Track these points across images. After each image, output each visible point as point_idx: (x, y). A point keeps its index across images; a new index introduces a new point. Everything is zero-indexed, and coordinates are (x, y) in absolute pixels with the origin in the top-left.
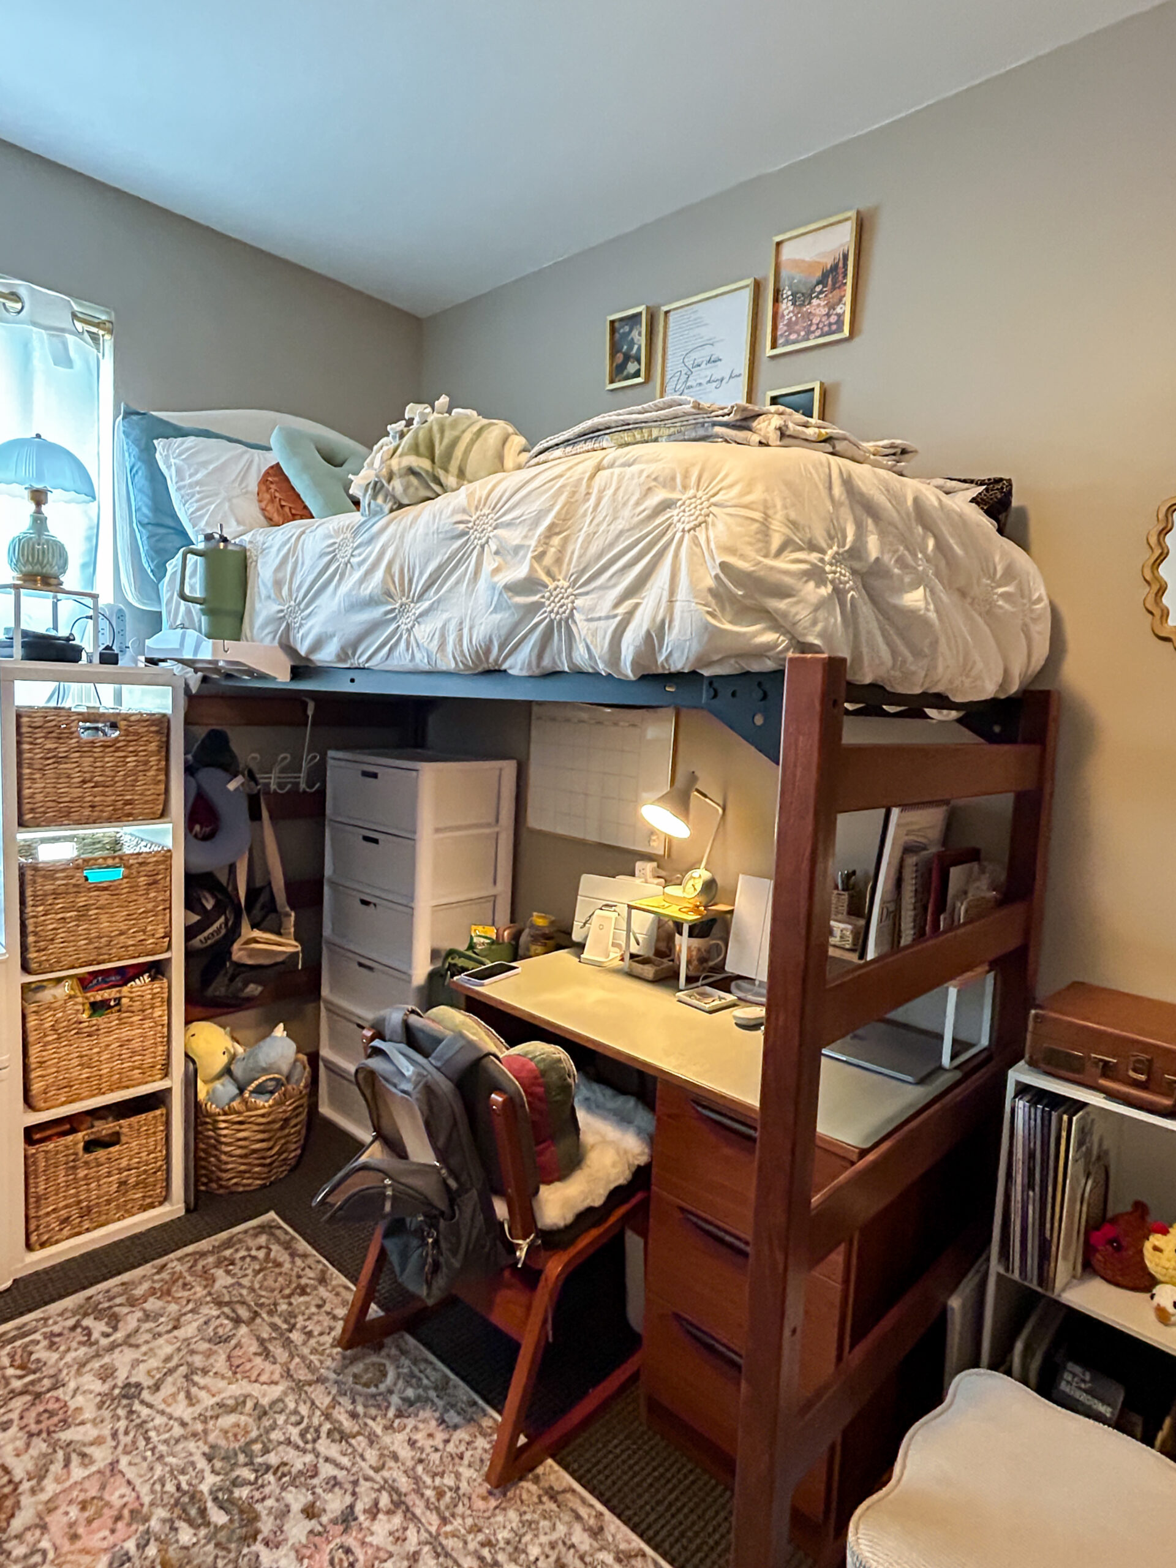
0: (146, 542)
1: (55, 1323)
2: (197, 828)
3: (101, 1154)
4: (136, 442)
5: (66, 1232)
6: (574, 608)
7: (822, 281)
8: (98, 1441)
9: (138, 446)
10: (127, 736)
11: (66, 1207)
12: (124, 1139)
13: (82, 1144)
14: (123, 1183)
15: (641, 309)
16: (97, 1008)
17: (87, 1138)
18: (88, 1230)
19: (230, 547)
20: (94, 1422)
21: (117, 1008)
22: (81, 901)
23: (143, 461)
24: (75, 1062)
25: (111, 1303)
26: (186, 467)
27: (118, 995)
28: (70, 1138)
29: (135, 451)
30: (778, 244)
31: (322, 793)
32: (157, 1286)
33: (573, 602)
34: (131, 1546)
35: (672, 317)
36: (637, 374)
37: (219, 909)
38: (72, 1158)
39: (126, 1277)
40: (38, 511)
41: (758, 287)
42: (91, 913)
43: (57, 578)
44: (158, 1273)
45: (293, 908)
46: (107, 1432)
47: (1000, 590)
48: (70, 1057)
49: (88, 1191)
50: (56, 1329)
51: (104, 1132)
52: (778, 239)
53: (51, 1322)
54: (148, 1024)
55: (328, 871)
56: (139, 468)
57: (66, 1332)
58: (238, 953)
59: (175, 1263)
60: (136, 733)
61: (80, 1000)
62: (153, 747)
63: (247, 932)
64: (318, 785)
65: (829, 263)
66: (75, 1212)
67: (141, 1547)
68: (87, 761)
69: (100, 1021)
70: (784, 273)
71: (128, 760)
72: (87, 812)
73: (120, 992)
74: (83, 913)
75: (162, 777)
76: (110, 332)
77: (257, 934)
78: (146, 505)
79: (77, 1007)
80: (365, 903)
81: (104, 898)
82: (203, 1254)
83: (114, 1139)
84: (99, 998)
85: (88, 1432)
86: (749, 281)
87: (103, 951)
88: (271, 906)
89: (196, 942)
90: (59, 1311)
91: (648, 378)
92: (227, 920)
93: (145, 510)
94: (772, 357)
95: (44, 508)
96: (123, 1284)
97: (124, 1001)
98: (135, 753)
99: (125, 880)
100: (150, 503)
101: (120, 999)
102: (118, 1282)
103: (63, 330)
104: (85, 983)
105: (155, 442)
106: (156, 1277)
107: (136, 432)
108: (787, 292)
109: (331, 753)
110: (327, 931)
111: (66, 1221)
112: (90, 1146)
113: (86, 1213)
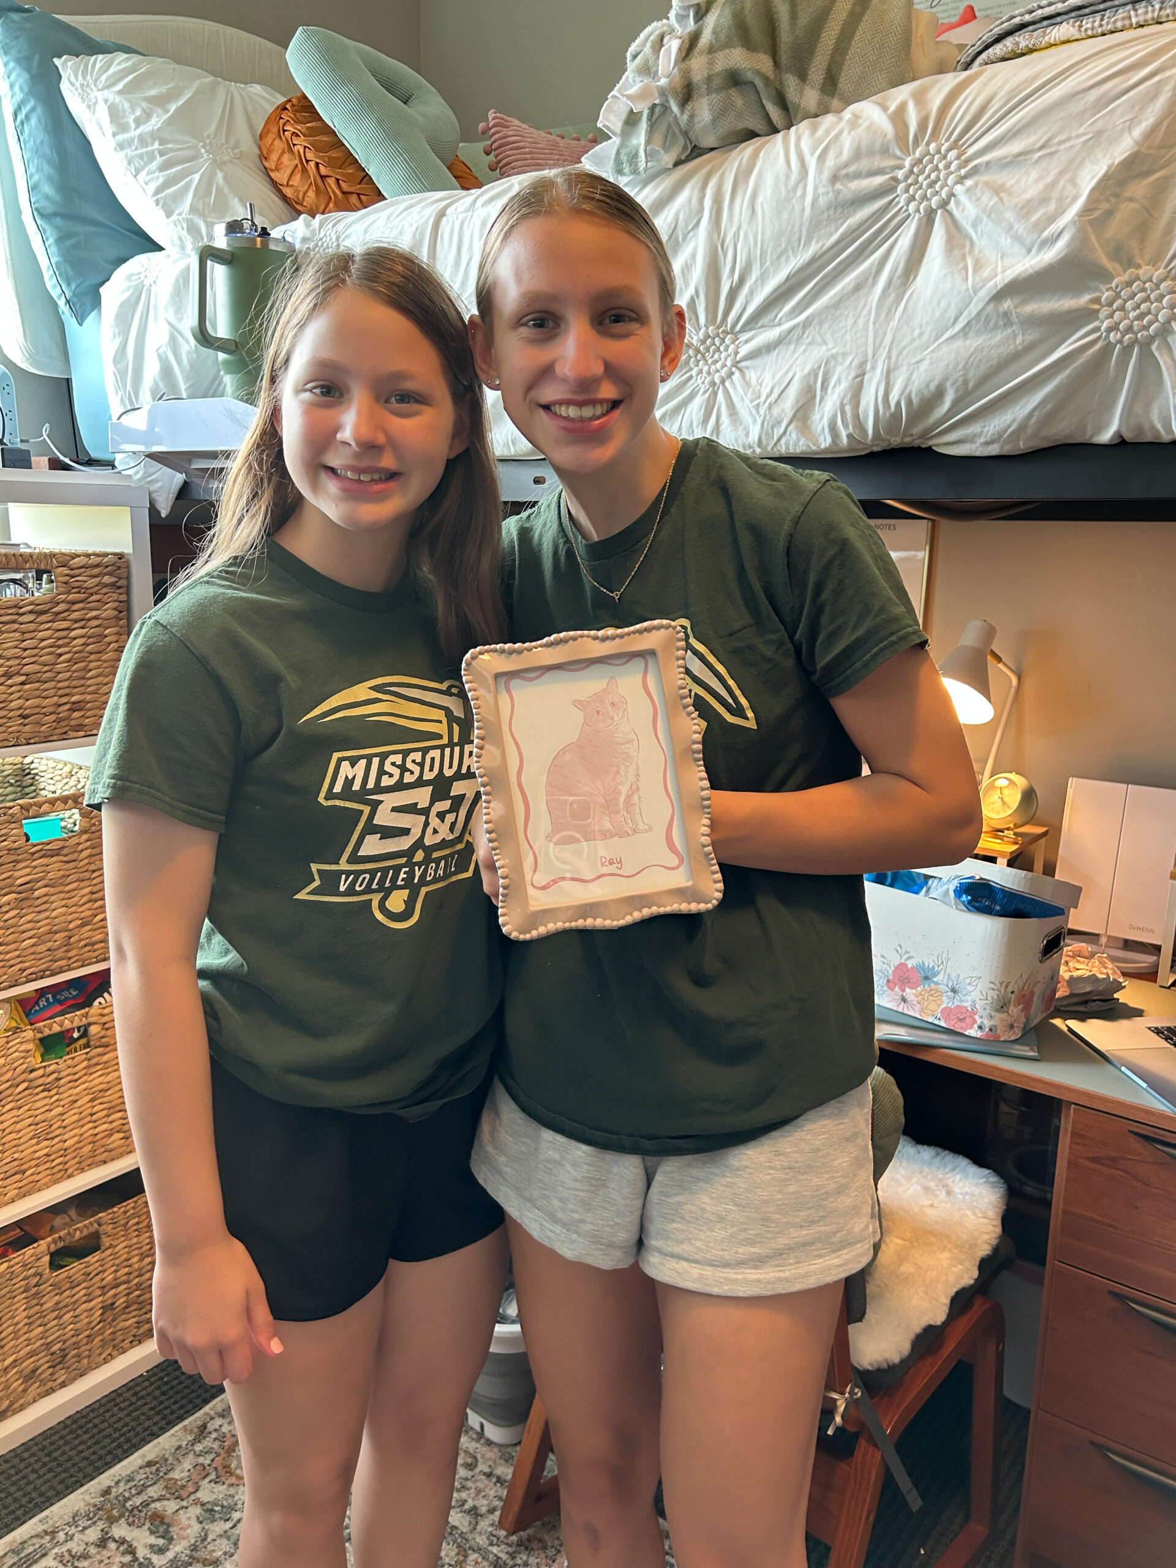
0: (53, 250)
1: (70, 1538)
3: (76, 1268)
4: (24, 62)
5: (33, 1391)
10: (69, 593)
11: (31, 1355)
12: (106, 1241)
13: (47, 1258)
14: (107, 1308)
16: (51, 1045)
17: (53, 1248)
18: (63, 1385)
21: (83, 1041)
22: (22, 875)
24: (28, 1133)
25: (144, 1497)
26: (127, 105)
27: (84, 1021)
28: (29, 1251)
32: (206, 1460)
38: (35, 1280)
39: (150, 1451)
42: (37, 894)
44: (198, 1439)
48: (19, 1126)
49: (62, 1327)
50: (75, 1547)
51: (78, 1234)
53: (61, 1536)
57: (93, 1550)
59: (218, 1421)
60: (82, 589)
61: (29, 1034)
62: (112, 605)
66: (44, 1360)
69: (61, 1064)
71: (73, 634)
72: (14, 726)
73: (86, 1015)
74: (24, 896)
78: (50, 179)
79: (24, 1047)
81: (55, 867)
83: (90, 1245)
84: (56, 1028)
87: (59, 954)
90: (66, 1519)
93: (47, 189)
96: (149, 1464)
97: (93, 1030)
98: (84, 622)
99: (85, 837)
100: (56, 177)
101: (86, 1027)
102: (140, 1462)
104: (32, 1004)
105: (59, 62)
106: (199, 1447)
107: (21, 44)
111: (30, 1376)
112: (58, 1259)
113: (59, 1360)
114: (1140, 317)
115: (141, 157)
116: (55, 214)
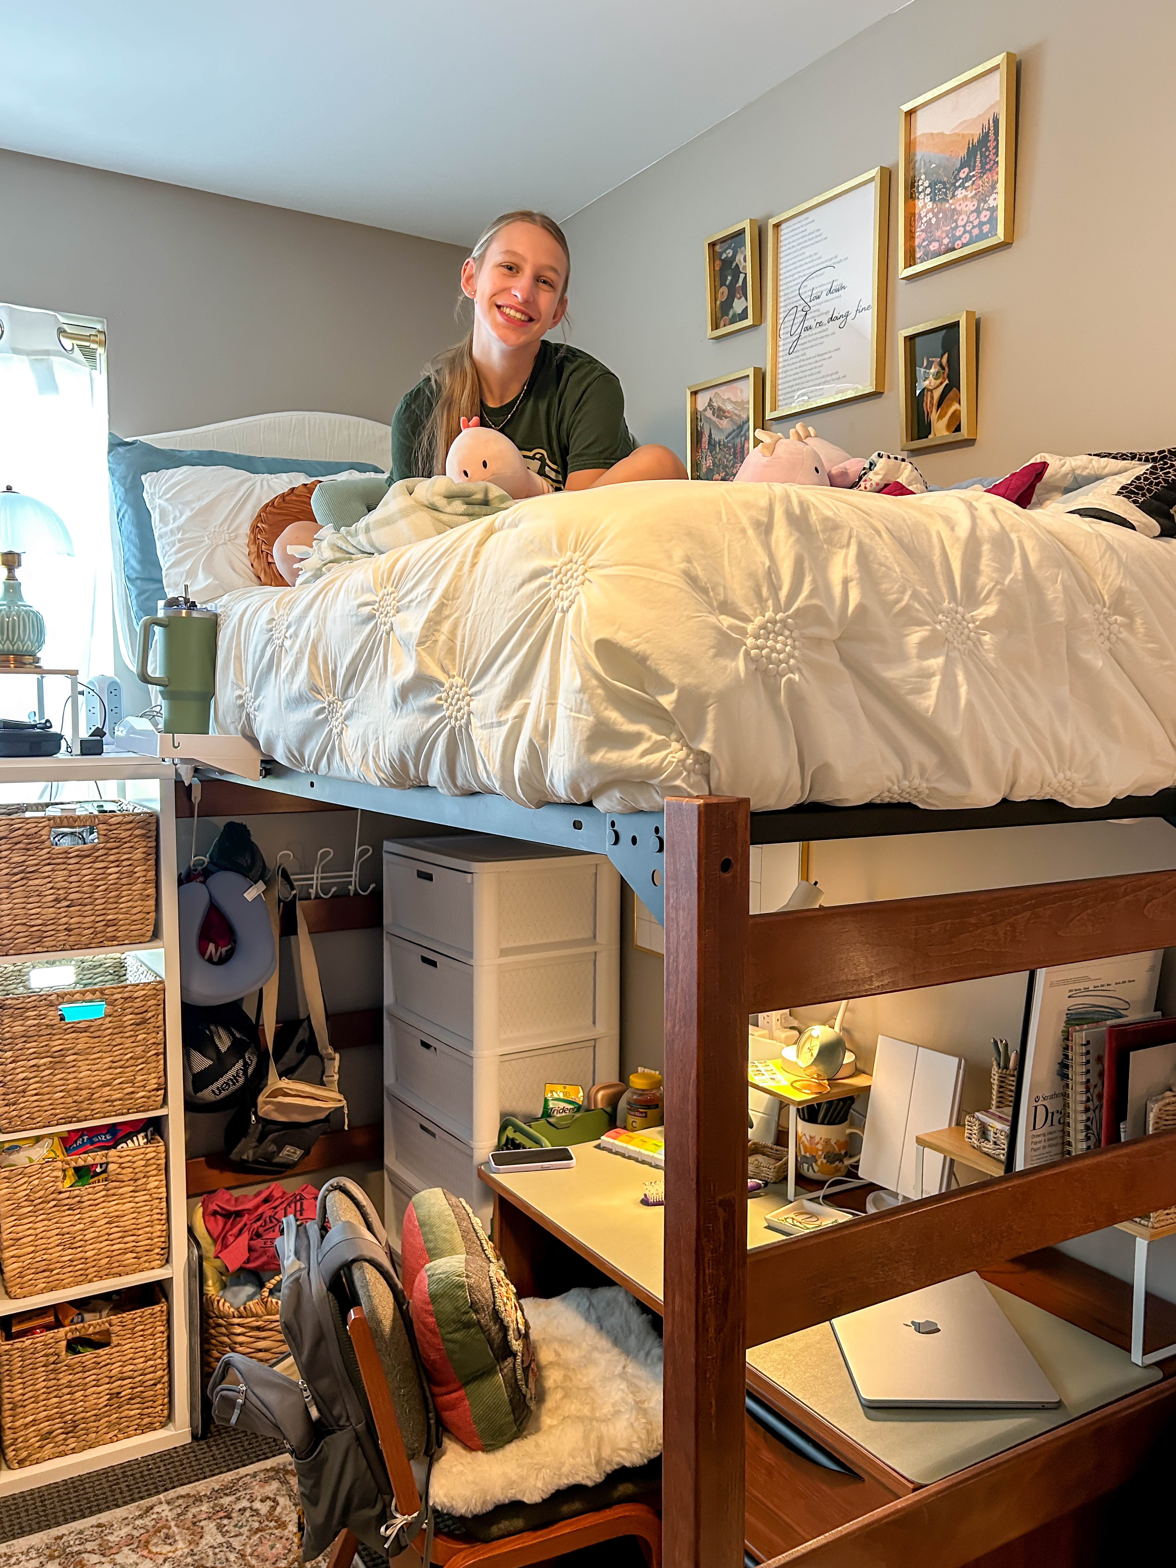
0: (134, 602)
2: (211, 947)
3: (88, 1356)
4: (122, 481)
5: (48, 1450)
6: (470, 713)
7: (967, 162)
9: (124, 485)
10: (107, 842)
11: (48, 1418)
12: (115, 1340)
13: (64, 1343)
14: (114, 1396)
15: (746, 224)
16: (83, 1173)
17: (70, 1336)
18: (74, 1451)
19: (195, 614)
21: (104, 1176)
22: (56, 1045)
23: (129, 504)
24: (56, 1240)
25: (81, 1548)
26: (170, 508)
27: (104, 1160)
28: (50, 1334)
29: (120, 490)
30: (910, 113)
31: (378, 895)
32: (136, 1533)
33: (468, 705)
35: (785, 229)
36: (744, 316)
37: (237, 1049)
38: (52, 1359)
39: (104, 1517)
40: (11, 577)
41: (887, 177)
42: (68, 1059)
43: (33, 655)
44: (141, 1517)
45: (336, 1050)
48: (49, 1234)
49: (73, 1401)
51: (91, 1330)
52: (906, 107)
54: (141, 1197)
55: (388, 1000)
56: (126, 511)
58: (265, 1107)
59: (165, 1507)
60: (118, 839)
61: (59, 1164)
62: (138, 855)
63: (275, 1081)
64: (372, 886)
65: (976, 133)
66: (57, 1426)
68: (60, 875)
69: (84, 1191)
70: (920, 153)
71: (110, 871)
72: (62, 936)
73: (106, 1156)
74: (58, 1060)
75: (152, 891)
76: (103, 344)
77: (285, 1083)
78: (134, 556)
79: (55, 1174)
80: (426, 1046)
81: (83, 1041)
82: (198, 1499)
83: (102, 1340)
84: (81, 1163)
86: (874, 172)
87: (84, 1105)
88: (310, 1047)
89: (207, 1094)
90: (25, 1549)
91: (759, 319)
92: (246, 1065)
93: (133, 562)
94: (908, 278)
95: (18, 572)
96: (99, 1526)
97: (111, 1167)
98: (118, 863)
99: (109, 1019)
100: (137, 554)
101: (107, 1163)
102: (95, 1523)
103: (47, 353)
104: (69, 1142)
105: (143, 477)
106: (139, 1522)
107: (121, 470)
108: (923, 183)
109: (387, 845)
110: (389, 1080)
111: (47, 1436)
112: (73, 1346)
113: (71, 1429)
114: (459, 710)
115: (168, 544)
116: (137, 578)
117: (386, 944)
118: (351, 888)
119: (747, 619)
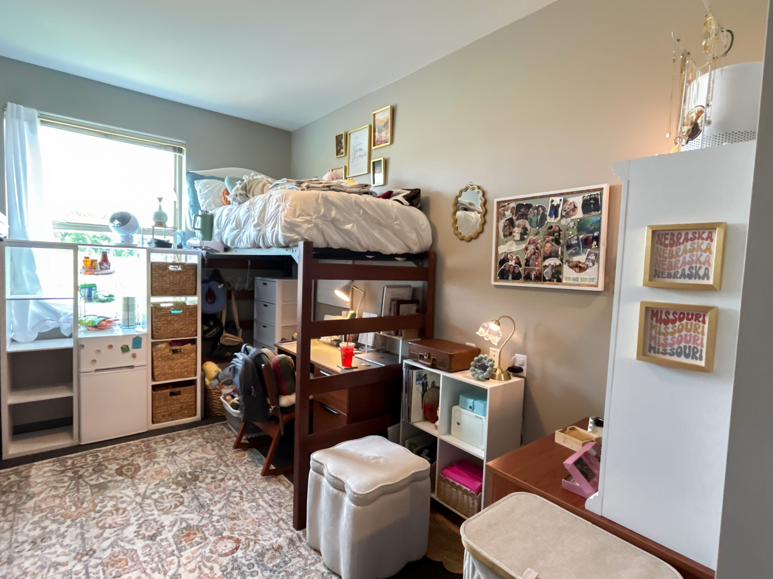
2: (209, 300)
3: (175, 397)
4: (189, 182)
5: (164, 419)
7: (384, 126)
8: (163, 461)
10: (184, 270)
11: (164, 412)
12: (182, 393)
13: (169, 393)
14: (181, 407)
15: (343, 133)
16: (175, 351)
17: (171, 391)
18: (171, 420)
19: (208, 214)
20: (163, 458)
21: (180, 352)
22: (169, 319)
23: (191, 187)
24: (167, 367)
25: (173, 437)
26: (202, 189)
28: (166, 391)
29: (189, 184)
30: (374, 115)
31: (253, 290)
32: (188, 434)
34: (166, 479)
35: (351, 135)
36: (342, 153)
37: (215, 326)
38: (166, 397)
39: (180, 432)
40: (160, 204)
41: (370, 127)
42: (172, 322)
43: (165, 223)
45: (241, 328)
46: (165, 460)
47: (396, 223)
48: (165, 366)
49: (171, 408)
51: (175, 391)
52: (374, 113)
54: (189, 358)
55: (255, 316)
56: (190, 190)
57: (160, 441)
58: (222, 341)
60: (187, 269)
61: (169, 348)
62: (191, 273)
63: (225, 334)
64: (252, 288)
65: (386, 121)
66: (167, 414)
67: (168, 479)
68: (171, 277)
69: (175, 355)
70: (376, 123)
71: (184, 277)
72: (172, 292)
73: (181, 347)
74: (169, 322)
75: (194, 283)
76: (185, 147)
77: (228, 334)
79: (168, 351)
80: (264, 327)
81: (176, 318)
82: (203, 429)
83: (179, 393)
84: (175, 348)
85: (161, 460)
86: (368, 126)
87: (177, 334)
88: (234, 327)
89: (207, 336)
90: (159, 437)
91: (346, 155)
92: (217, 329)
93: (192, 202)
94: (374, 149)
96: (178, 433)
97: (182, 350)
98: (186, 275)
99: (183, 313)
102: (176, 433)
104: (172, 343)
105: (195, 181)
106: (188, 432)
107: (190, 179)
108: (377, 129)
109: (256, 278)
110: (255, 337)
111: (164, 416)
112: (172, 394)
113: (170, 415)
117: (255, 303)
118: (246, 288)
119: (312, 216)
